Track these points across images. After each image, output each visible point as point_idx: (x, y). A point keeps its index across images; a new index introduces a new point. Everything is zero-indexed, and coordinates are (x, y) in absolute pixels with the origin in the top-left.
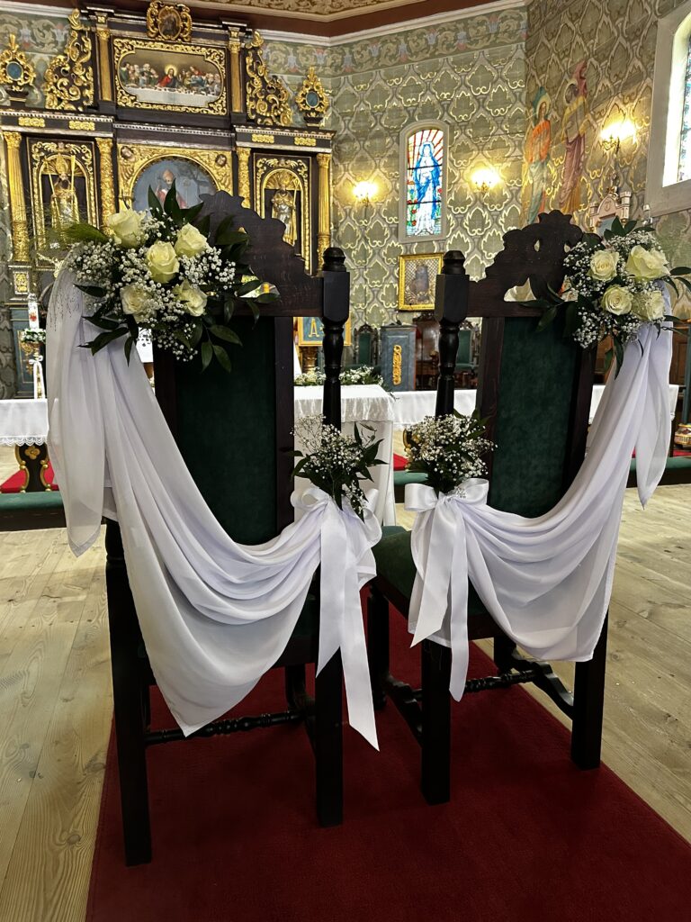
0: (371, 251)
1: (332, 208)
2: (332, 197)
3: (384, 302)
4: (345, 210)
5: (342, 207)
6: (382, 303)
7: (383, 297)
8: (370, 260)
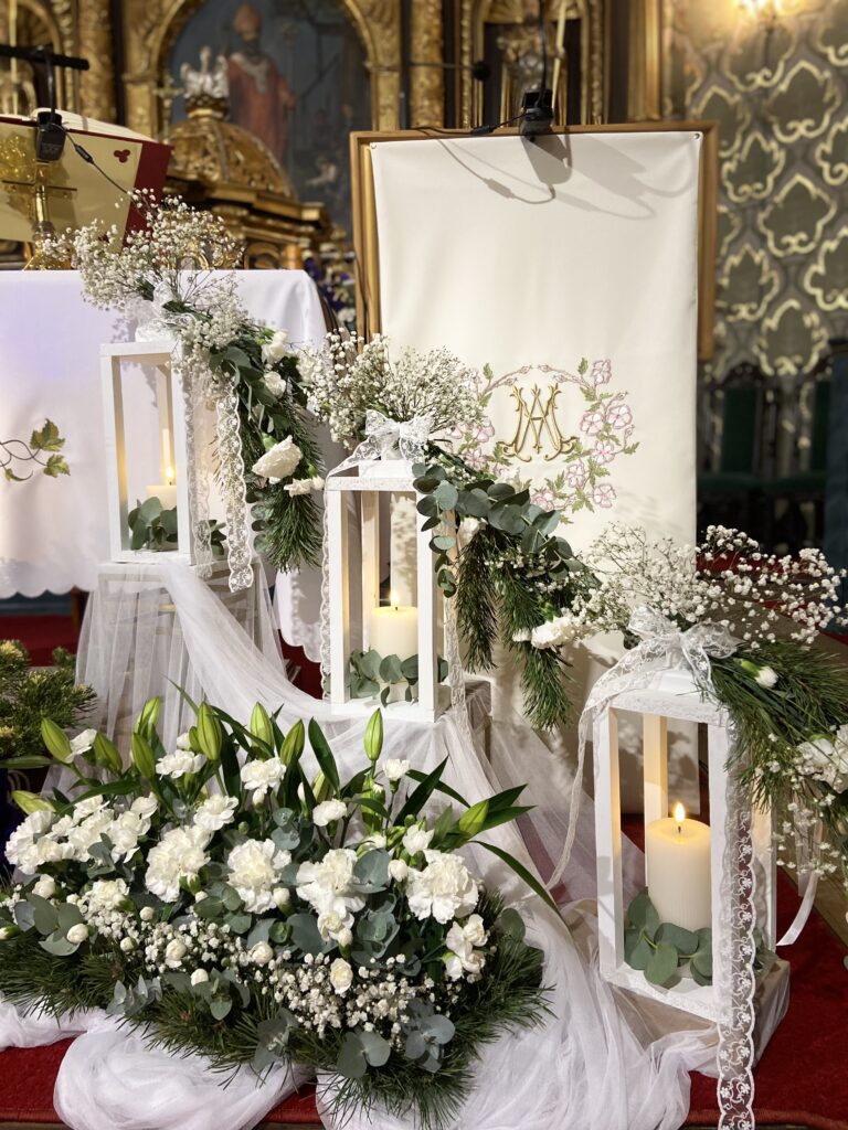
0: (780, 156)
1: (668, 59)
2: (668, 33)
3: (818, 292)
4: (706, 58)
5: (697, 50)
6: (813, 298)
7: (817, 281)
8: (778, 182)
